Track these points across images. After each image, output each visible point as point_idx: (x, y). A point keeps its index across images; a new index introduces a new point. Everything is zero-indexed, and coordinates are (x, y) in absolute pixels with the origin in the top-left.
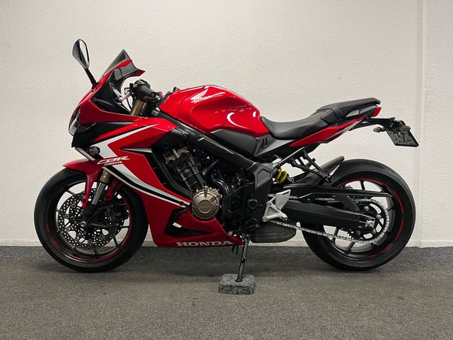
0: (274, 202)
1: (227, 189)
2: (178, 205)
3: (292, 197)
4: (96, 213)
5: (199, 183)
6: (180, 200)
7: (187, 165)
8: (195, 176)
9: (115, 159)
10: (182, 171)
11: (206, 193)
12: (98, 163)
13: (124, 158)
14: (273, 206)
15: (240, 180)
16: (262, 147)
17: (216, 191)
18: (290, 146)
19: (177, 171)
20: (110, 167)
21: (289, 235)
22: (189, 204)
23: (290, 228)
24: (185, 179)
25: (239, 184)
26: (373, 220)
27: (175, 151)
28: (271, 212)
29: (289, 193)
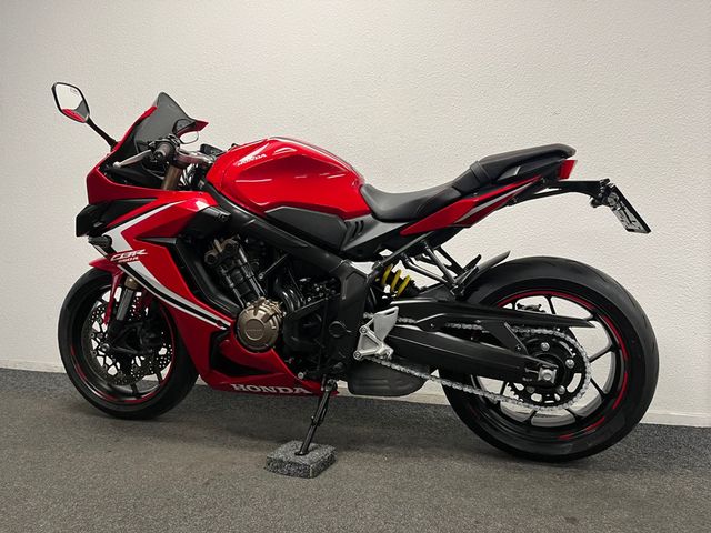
0: (372, 327)
2: (215, 325)
3: (401, 320)
4: (123, 332)
5: (253, 291)
6: (217, 318)
7: (236, 263)
8: (246, 280)
9: (130, 254)
10: (229, 273)
11: (257, 308)
12: (112, 259)
13: (141, 252)
14: (370, 333)
16: (355, 236)
17: (276, 306)
18: (402, 233)
19: (220, 273)
20: (125, 265)
21: (409, 386)
23: (404, 373)
24: (232, 285)
26: (552, 369)
27: (216, 242)
28: (368, 344)
29: (396, 313)
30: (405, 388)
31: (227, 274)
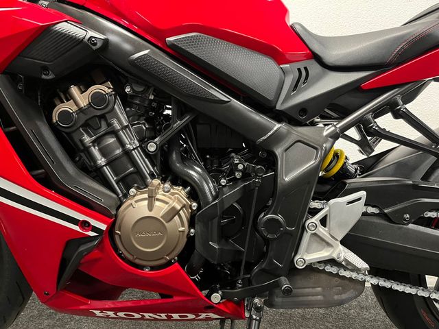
0: (323, 222)
1: (209, 188)
2: (76, 228)
5: (138, 171)
6: (80, 217)
7: (109, 125)
8: (127, 153)
10: (97, 142)
11: (151, 198)
14: (322, 230)
15: (240, 167)
16: (297, 88)
19: (82, 141)
22: (103, 227)
25: (238, 175)
27: (74, 90)
28: (315, 245)
29: (363, 200)
30: (344, 296)
31: (93, 142)
